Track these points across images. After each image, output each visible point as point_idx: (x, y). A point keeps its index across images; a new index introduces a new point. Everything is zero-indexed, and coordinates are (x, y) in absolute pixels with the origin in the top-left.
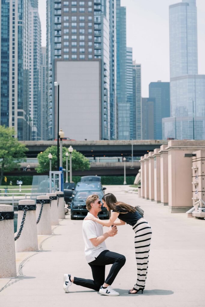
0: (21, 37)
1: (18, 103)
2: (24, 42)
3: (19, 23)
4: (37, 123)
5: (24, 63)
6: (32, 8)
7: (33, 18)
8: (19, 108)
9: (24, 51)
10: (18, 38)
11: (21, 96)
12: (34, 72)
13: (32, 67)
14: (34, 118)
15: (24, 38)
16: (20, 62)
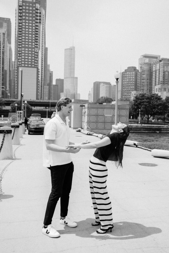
0: (4, 56)
1: (2, 83)
2: (5, 58)
3: (3, 49)
4: (10, 92)
5: (5, 67)
6: (9, 44)
7: (9, 49)
8: (2, 85)
9: (5, 62)
10: (2, 56)
11: (3, 81)
12: (9, 71)
13: (8, 69)
14: (9, 90)
15: (5, 57)
16: (3, 66)
